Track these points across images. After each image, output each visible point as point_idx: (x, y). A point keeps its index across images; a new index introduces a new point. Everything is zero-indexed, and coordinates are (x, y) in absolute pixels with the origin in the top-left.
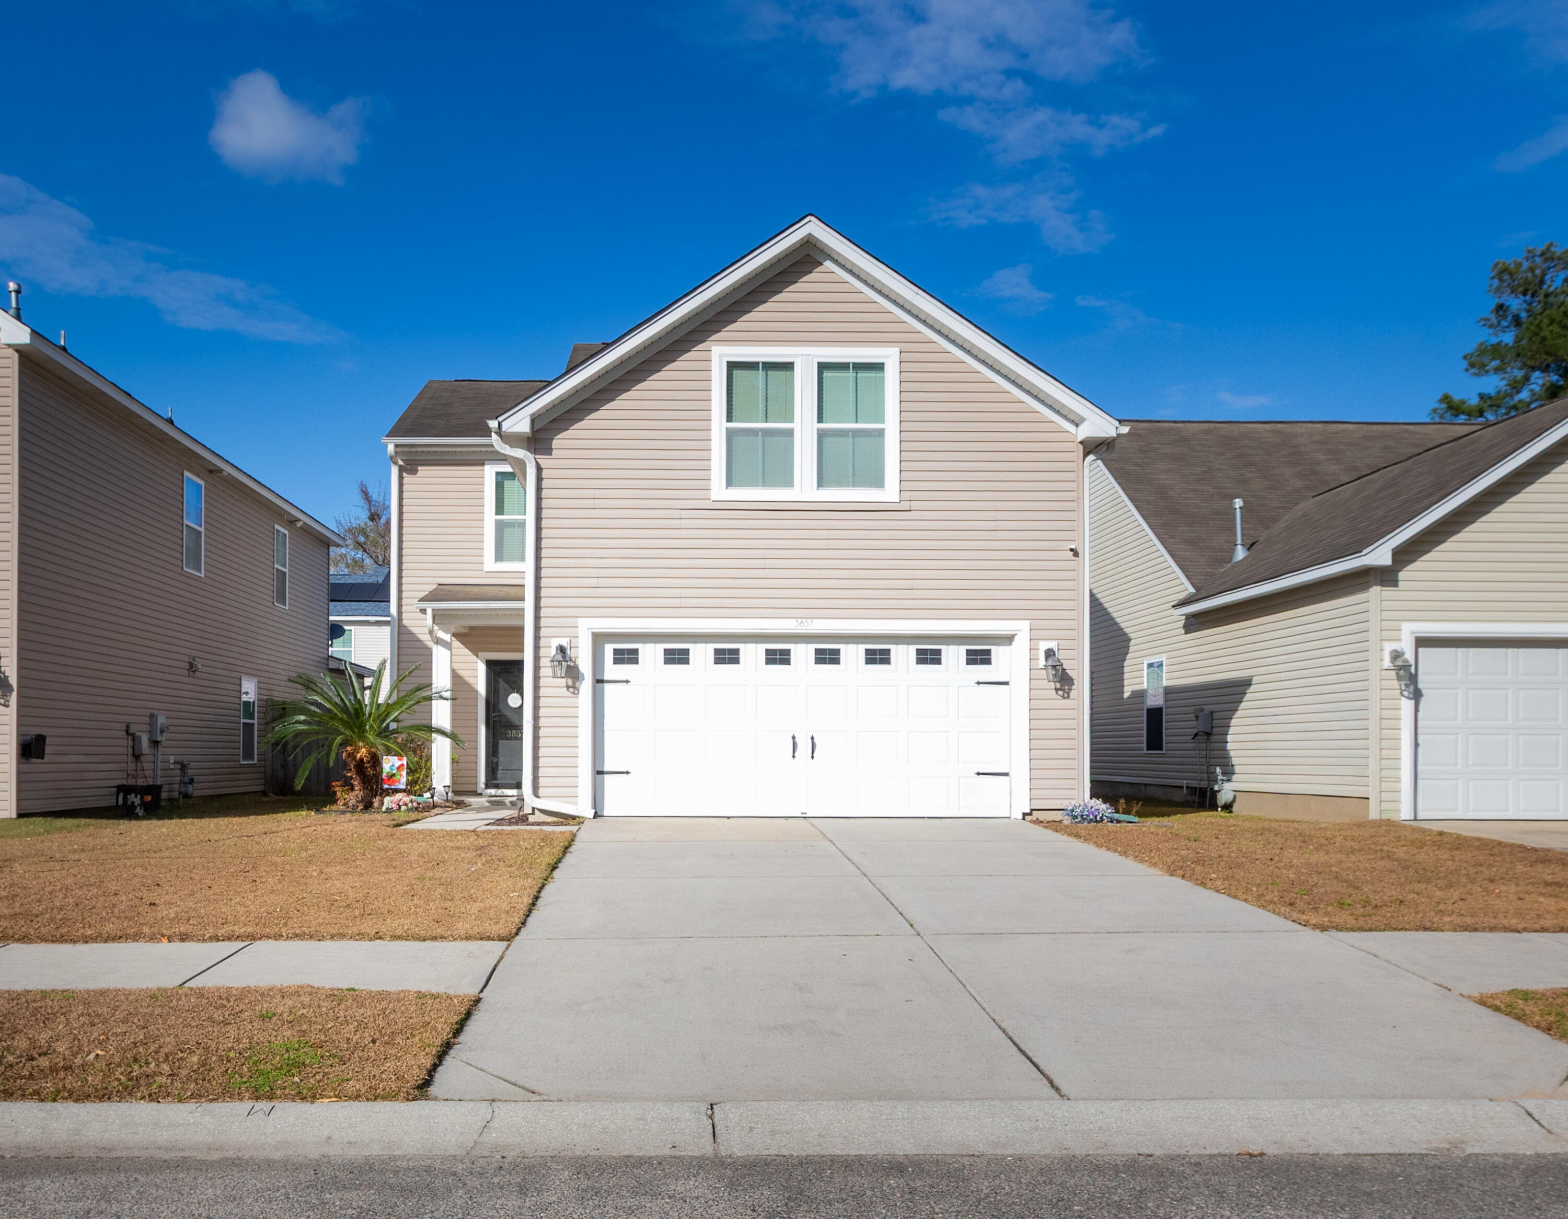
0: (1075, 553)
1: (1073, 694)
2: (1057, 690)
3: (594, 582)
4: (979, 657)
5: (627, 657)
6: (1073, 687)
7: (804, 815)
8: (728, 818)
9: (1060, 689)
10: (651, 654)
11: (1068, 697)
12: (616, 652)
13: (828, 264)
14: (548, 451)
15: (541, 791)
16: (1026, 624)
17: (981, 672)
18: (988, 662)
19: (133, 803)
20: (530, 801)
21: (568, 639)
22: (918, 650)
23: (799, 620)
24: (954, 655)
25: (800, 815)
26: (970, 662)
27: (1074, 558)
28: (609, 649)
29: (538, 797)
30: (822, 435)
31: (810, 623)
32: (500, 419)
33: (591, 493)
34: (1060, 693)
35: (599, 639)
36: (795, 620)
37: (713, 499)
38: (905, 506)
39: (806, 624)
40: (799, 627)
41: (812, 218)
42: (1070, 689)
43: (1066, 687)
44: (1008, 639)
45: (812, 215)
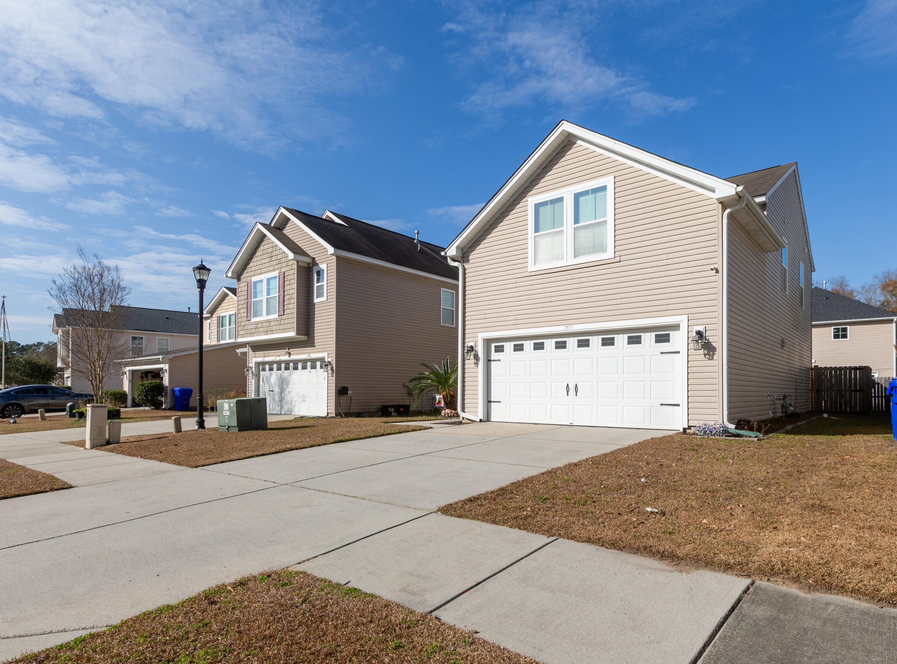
0: (717, 271)
1: (715, 357)
2: (705, 355)
3: (484, 316)
4: (662, 339)
5: (500, 349)
6: (716, 353)
7: (571, 424)
8: (536, 424)
9: (707, 354)
10: (509, 346)
11: (712, 359)
12: (496, 347)
13: (579, 142)
14: (468, 261)
15: (466, 410)
16: (685, 318)
17: (664, 347)
18: (668, 341)
19: (391, 411)
20: (462, 415)
21: (474, 343)
22: (628, 337)
23: (566, 326)
24: (648, 338)
25: (570, 424)
26: (657, 341)
27: (716, 274)
28: (493, 345)
29: (464, 412)
30: (575, 229)
31: (571, 326)
32: (446, 251)
33: (482, 277)
34: (707, 356)
35: (488, 342)
36: (564, 326)
37: (529, 271)
38: (617, 259)
39: (569, 327)
40: (566, 329)
41: (564, 122)
42: (714, 354)
43: (711, 353)
44: (676, 327)
45: (563, 120)
